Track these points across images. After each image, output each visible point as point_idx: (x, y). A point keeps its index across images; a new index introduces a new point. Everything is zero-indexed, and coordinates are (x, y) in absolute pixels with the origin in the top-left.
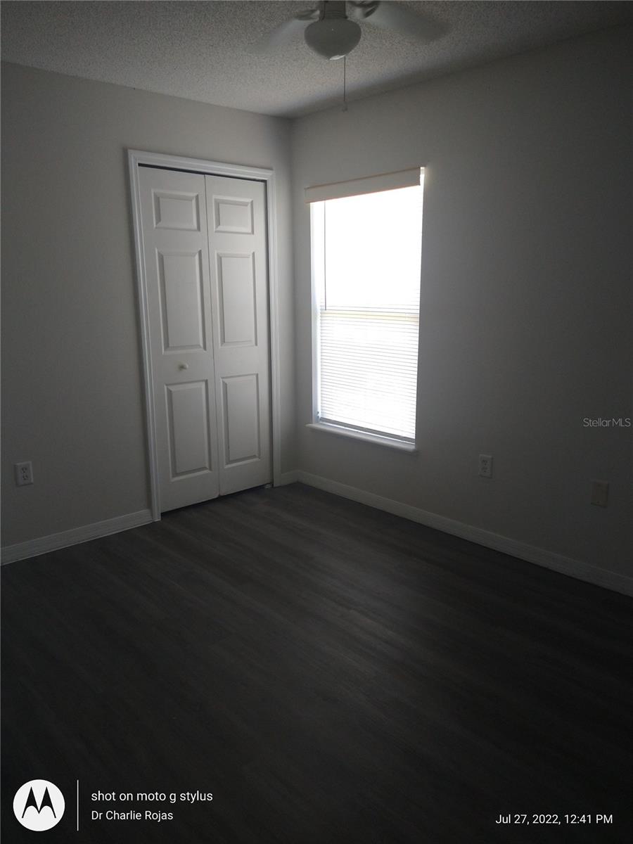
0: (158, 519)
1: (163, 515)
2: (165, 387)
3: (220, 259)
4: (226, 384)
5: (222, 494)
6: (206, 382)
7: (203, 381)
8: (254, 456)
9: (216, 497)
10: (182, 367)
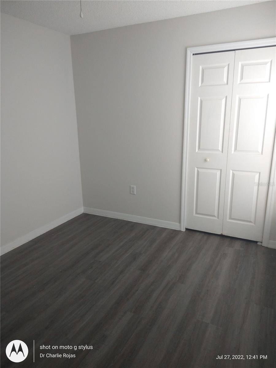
0: (183, 230)
1: (187, 229)
2: (196, 169)
3: (240, 100)
4: (234, 174)
5: (223, 234)
6: (221, 170)
7: (220, 169)
8: (250, 222)
9: (219, 234)
10: (205, 160)
